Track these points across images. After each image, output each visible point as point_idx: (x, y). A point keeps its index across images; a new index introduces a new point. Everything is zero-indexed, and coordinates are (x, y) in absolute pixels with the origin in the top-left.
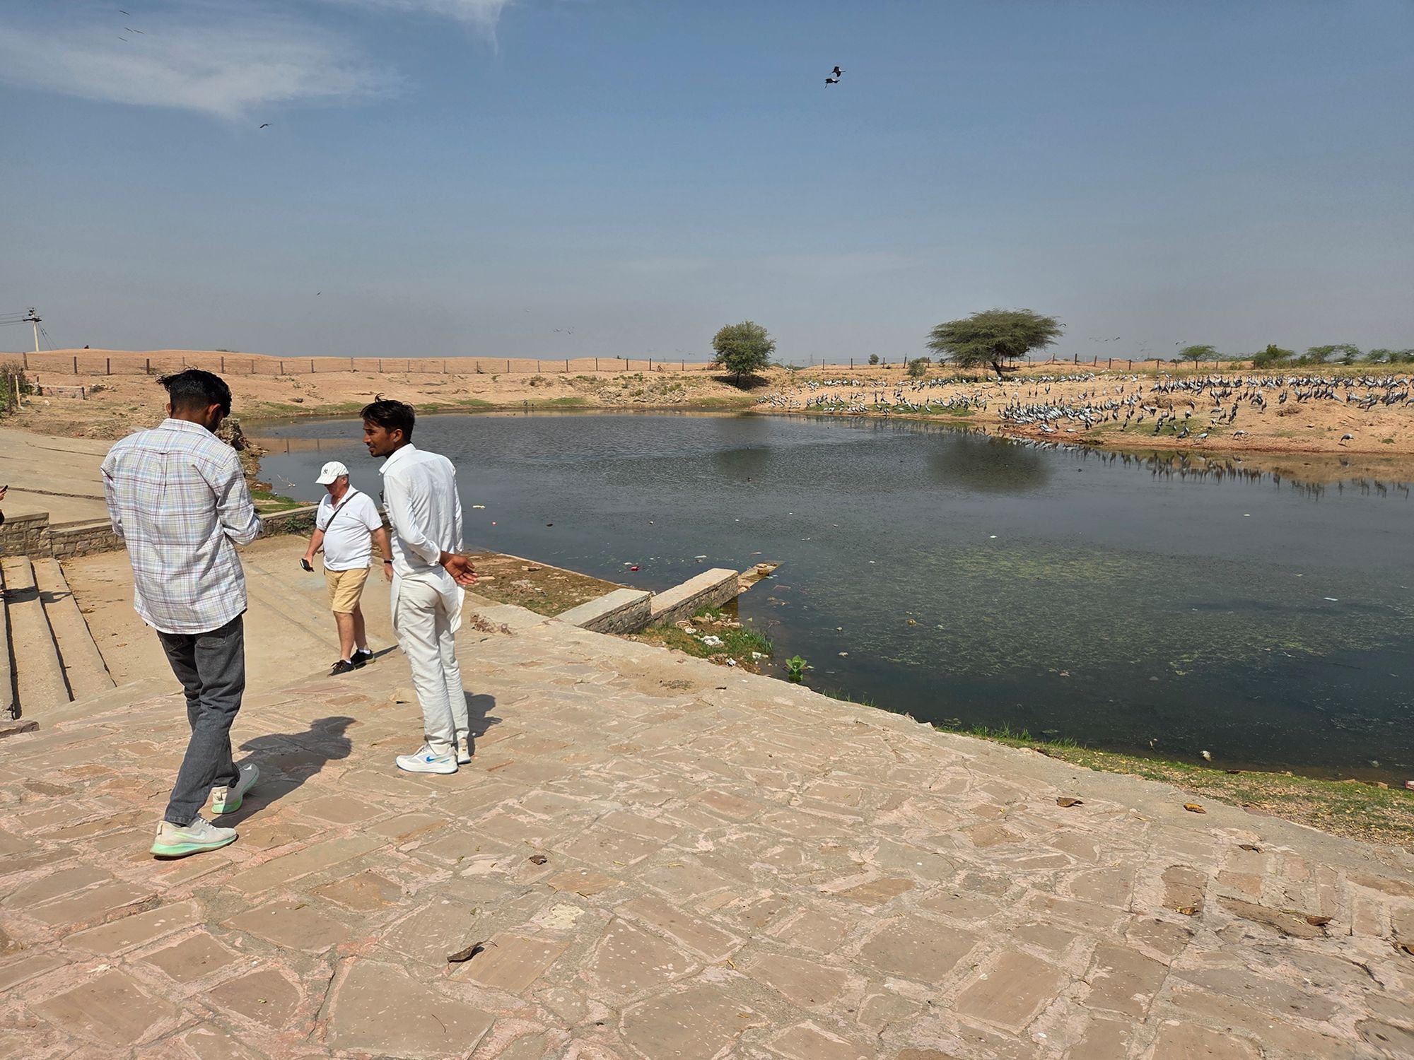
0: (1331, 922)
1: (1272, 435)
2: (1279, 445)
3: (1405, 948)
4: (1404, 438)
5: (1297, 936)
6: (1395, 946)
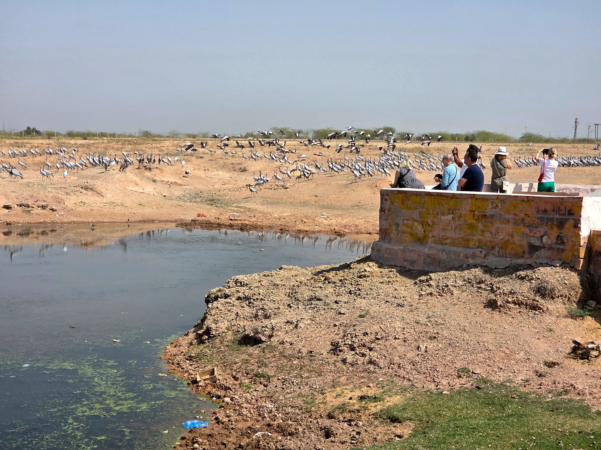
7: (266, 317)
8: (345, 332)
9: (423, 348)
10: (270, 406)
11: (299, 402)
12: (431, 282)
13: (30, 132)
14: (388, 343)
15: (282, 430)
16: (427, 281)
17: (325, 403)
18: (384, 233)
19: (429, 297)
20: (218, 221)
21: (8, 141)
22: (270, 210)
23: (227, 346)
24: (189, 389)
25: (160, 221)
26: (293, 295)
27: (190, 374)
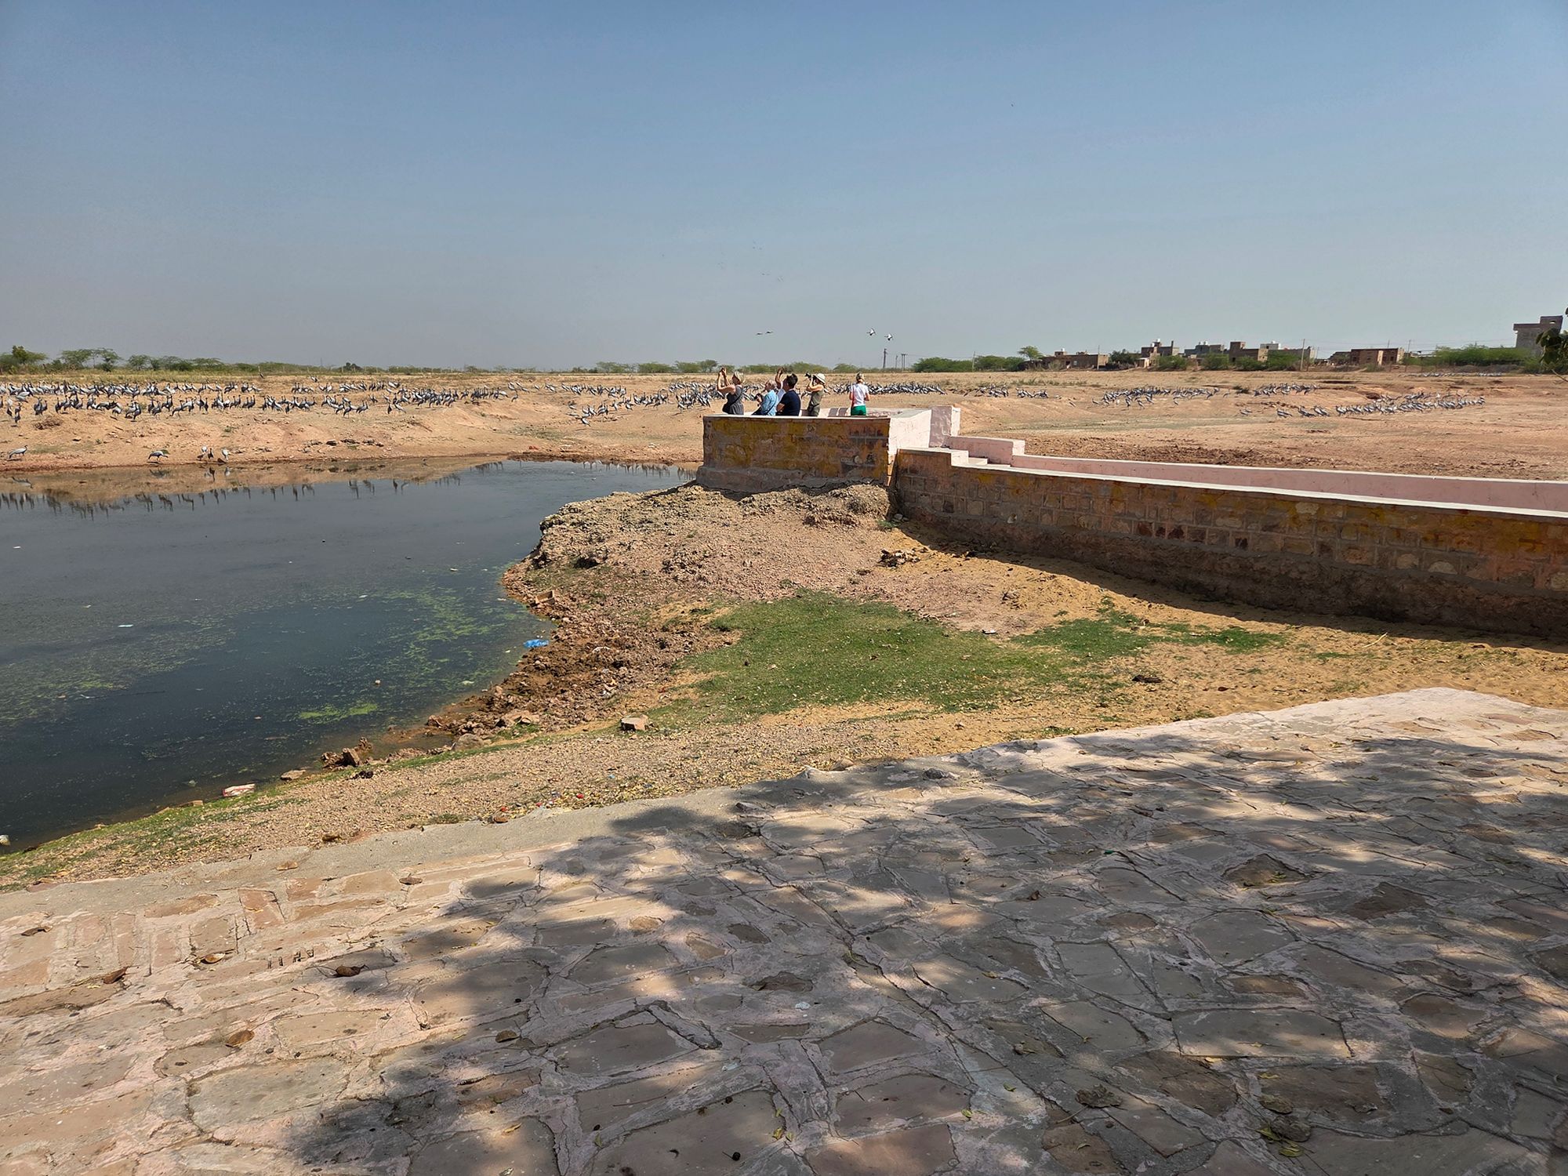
0: (129, 971)
1: (34, 452)
2: (45, 463)
3: (204, 961)
4: (177, 448)
5: (91, 1005)
6: (194, 964)
7: (600, 540)
8: (675, 551)
9: (748, 564)
10: (607, 623)
11: (635, 618)
12: (754, 503)
13: (350, 368)
14: (715, 560)
15: (619, 644)
16: (750, 502)
17: (659, 618)
18: (708, 458)
19: (753, 517)
20: (550, 453)
21: (327, 377)
22: (600, 441)
23: (564, 570)
24: (528, 611)
25: (492, 455)
26: (625, 519)
27: (528, 598)
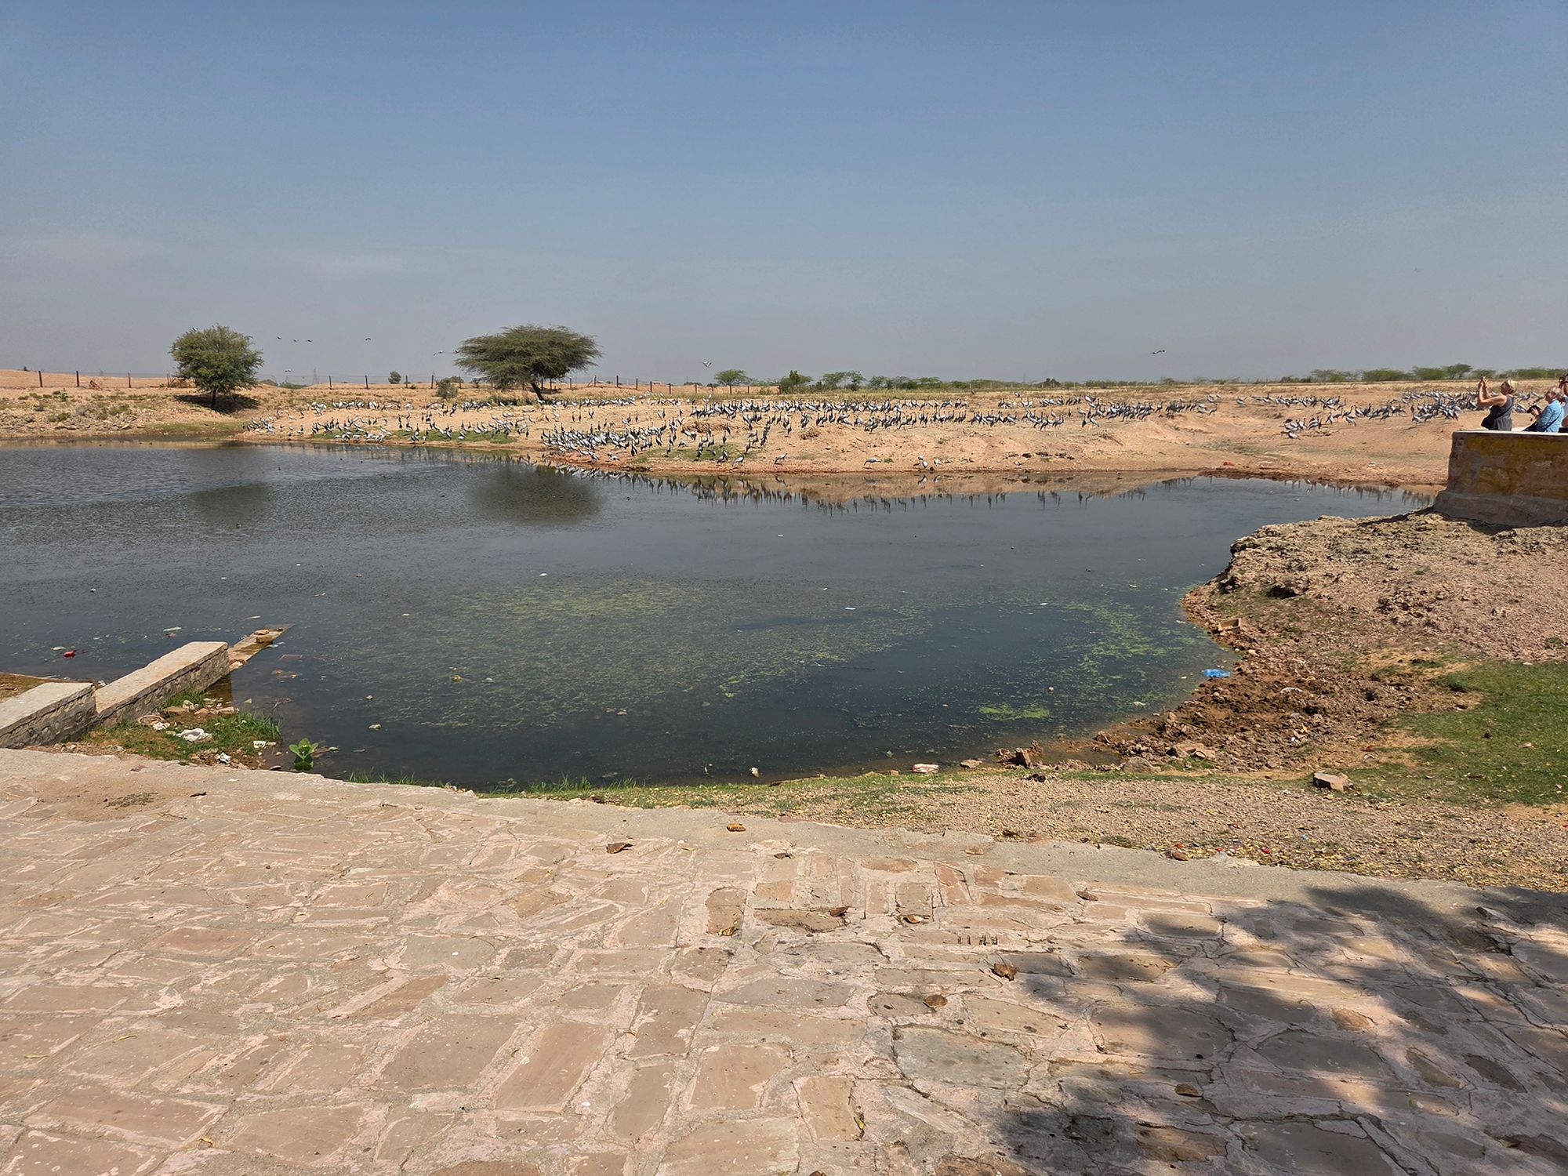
0: (849, 910)
1: (798, 458)
2: (805, 467)
3: (906, 919)
4: (900, 457)
5: (822, 931)
6: (898, 919)
7: (1301, 569)
8: (1397, 588)
9: (1500, 612)
10: (1302, 662)
11: (1337, 660)
12: (1515, 538)
13: (1050, 384)
14: (1453, 605)
15: (1314, 687)
16: (1510, 536)
17: (1369, 664)
18: (1453, 481)
19: (1512, 556)
20: (1247, 470)
21: (1028, 393)
22: (1308, 458)
23: (1254, 597)
24: (1209, 638)
25: (1182, 470)
26: (1334, 547)
27: (1211, 624)
